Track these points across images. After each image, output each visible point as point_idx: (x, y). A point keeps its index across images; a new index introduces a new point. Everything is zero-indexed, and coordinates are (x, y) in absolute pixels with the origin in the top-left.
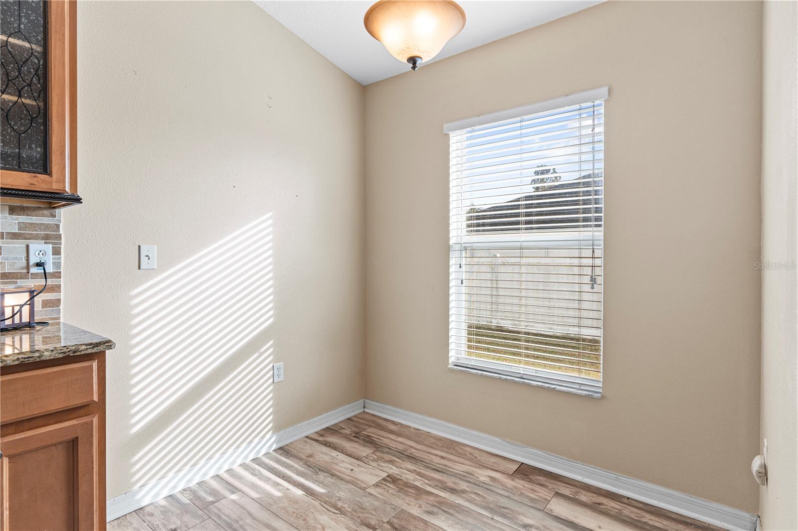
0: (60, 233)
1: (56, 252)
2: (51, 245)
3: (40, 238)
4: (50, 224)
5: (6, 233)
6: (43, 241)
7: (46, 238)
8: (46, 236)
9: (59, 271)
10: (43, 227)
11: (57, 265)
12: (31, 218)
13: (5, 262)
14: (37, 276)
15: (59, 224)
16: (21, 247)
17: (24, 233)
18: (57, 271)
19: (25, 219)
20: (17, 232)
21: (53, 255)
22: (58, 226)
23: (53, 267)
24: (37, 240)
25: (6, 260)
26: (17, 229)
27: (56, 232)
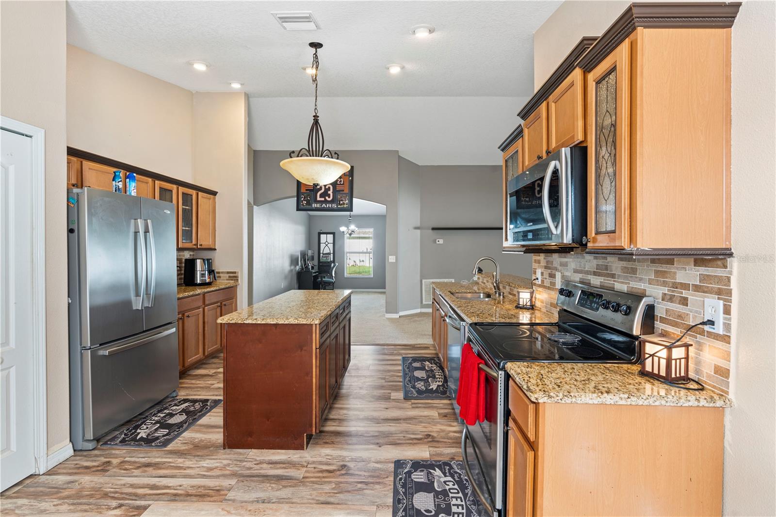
0: (731, 288)
1: (727, 311)
2: (722, 301)
3: (714, 293)
4: (722, 276)
5: (692, 284)
6: (717, 296)
7: (719, 292)
8: (719, 290)
9: (728, 334)
10: (716, 280)
11: (727, 327)
12: (708, 270)
13: (690, 314)
14: (711, 335)
15: (730, 277)
16: (701, 300)
17: (703, 286)
18: (727, 334)
19: (703, 270)
20: (698, 284)
21: (724, 314)
22: (729, 279)
23: (723, 328)
24: (711, 294)
25: (691, 312)
26: (698, 281)
27: (727, 286)
